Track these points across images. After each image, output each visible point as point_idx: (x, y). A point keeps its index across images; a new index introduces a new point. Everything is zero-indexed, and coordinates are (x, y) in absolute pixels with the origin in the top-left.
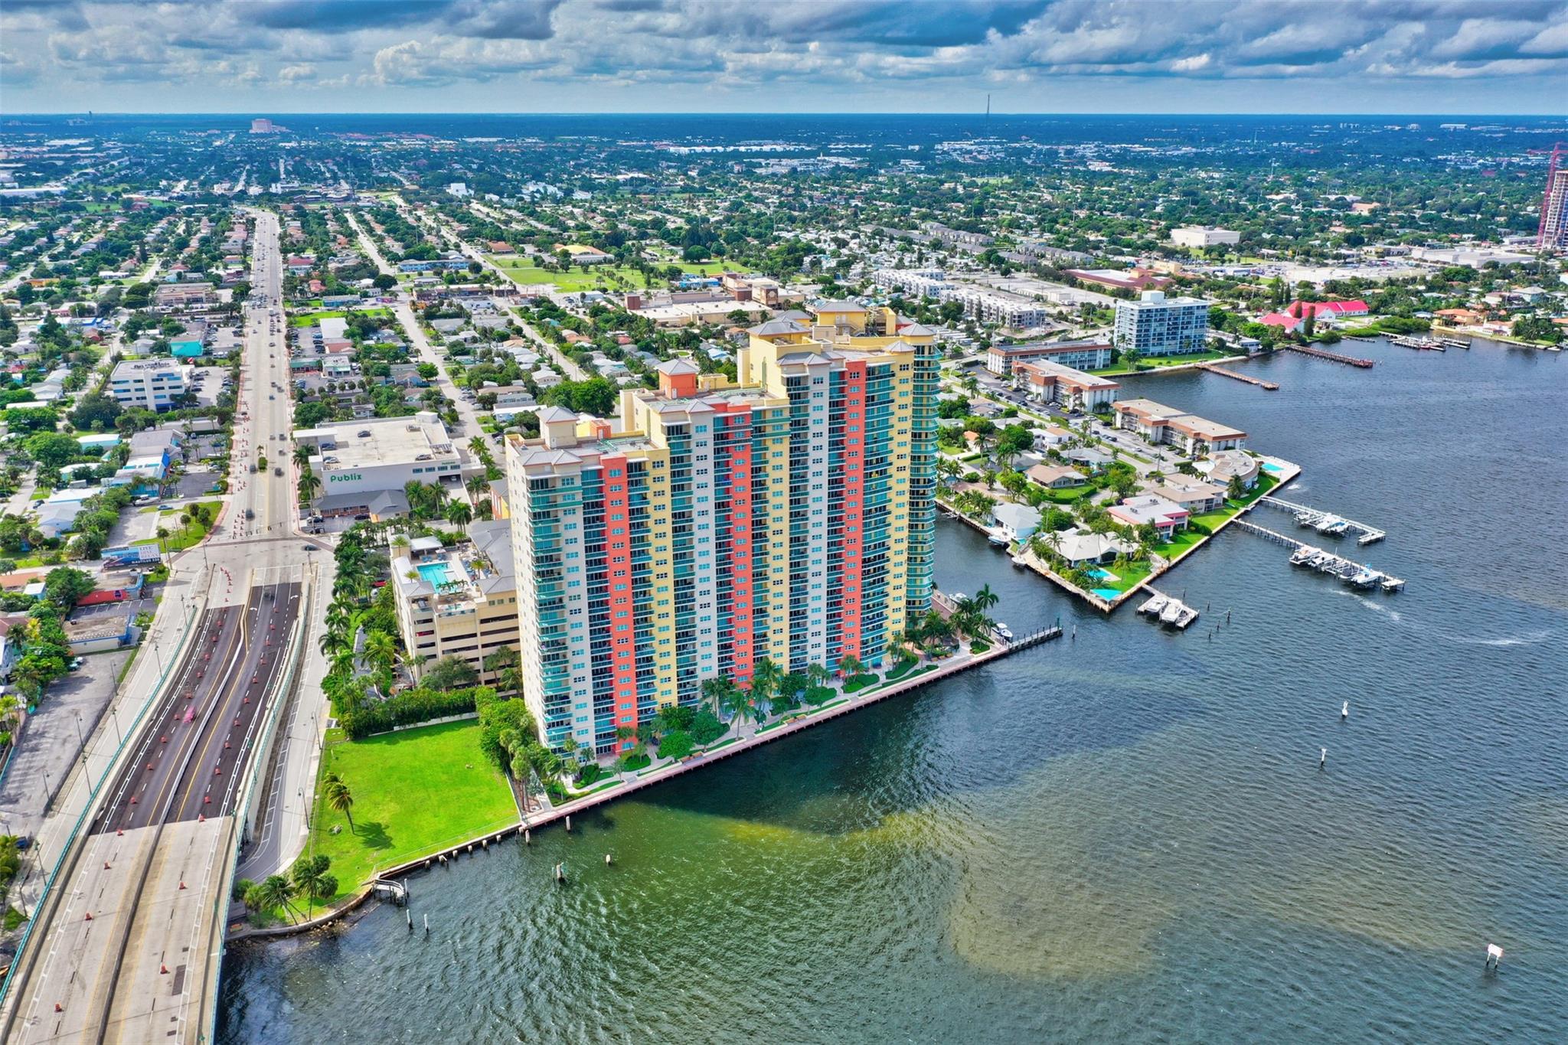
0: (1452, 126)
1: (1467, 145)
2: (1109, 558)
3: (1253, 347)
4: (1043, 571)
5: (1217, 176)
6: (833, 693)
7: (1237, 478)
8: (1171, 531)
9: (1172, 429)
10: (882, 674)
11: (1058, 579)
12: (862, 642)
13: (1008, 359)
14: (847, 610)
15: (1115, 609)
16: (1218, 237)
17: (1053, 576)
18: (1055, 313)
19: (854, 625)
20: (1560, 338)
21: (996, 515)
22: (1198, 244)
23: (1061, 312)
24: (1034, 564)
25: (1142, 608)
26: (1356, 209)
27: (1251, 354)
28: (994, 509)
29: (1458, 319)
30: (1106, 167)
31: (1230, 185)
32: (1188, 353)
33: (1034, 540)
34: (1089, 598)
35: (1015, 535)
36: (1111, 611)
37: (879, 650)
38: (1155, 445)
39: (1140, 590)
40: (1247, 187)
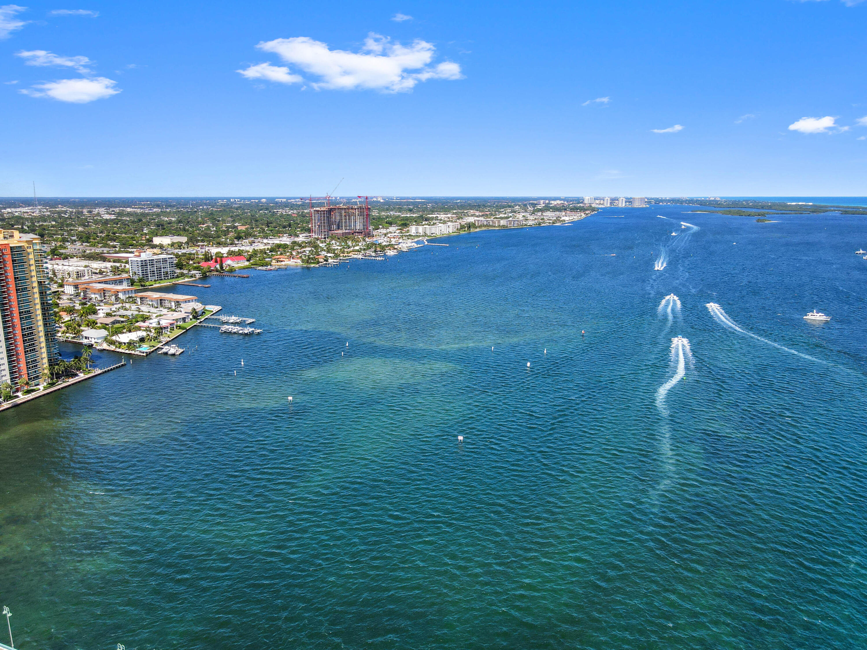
0: (280, 200)
1: (286, 206)
2: (142, 340)
3: (198, 274)
4: (112, 349)
5: (173, 219)
6: (17, 397)
7: (195, 309)
8: (169, 330)
9: (164, 300)
10: (41, 387)
11: (120, 350)
12: (28, 374)
13: (76, 287)
14: (18, 358)
15: (148, 354)
16: (177, 239)
17: (118, 350)
18: (98, 271)
19: (23, 365)
20: (318, 262)
21: (85, 335)
22: (167, 243)
23: (100, 270)
24: (108, 348)
25: (160, 352)
26: (240, 228)
27: (197, 277)
28: (83, 333)
29: (282, 259)
30: (113, 217)
31: (180, 222)
32: (168, 279)
33: (106, 339)
34: (136, 353)
35: (96, 340)
36: (147, 355)
37: (37, 377)
38: (157, 308)
39: (158, 348)
40: (188, 222)
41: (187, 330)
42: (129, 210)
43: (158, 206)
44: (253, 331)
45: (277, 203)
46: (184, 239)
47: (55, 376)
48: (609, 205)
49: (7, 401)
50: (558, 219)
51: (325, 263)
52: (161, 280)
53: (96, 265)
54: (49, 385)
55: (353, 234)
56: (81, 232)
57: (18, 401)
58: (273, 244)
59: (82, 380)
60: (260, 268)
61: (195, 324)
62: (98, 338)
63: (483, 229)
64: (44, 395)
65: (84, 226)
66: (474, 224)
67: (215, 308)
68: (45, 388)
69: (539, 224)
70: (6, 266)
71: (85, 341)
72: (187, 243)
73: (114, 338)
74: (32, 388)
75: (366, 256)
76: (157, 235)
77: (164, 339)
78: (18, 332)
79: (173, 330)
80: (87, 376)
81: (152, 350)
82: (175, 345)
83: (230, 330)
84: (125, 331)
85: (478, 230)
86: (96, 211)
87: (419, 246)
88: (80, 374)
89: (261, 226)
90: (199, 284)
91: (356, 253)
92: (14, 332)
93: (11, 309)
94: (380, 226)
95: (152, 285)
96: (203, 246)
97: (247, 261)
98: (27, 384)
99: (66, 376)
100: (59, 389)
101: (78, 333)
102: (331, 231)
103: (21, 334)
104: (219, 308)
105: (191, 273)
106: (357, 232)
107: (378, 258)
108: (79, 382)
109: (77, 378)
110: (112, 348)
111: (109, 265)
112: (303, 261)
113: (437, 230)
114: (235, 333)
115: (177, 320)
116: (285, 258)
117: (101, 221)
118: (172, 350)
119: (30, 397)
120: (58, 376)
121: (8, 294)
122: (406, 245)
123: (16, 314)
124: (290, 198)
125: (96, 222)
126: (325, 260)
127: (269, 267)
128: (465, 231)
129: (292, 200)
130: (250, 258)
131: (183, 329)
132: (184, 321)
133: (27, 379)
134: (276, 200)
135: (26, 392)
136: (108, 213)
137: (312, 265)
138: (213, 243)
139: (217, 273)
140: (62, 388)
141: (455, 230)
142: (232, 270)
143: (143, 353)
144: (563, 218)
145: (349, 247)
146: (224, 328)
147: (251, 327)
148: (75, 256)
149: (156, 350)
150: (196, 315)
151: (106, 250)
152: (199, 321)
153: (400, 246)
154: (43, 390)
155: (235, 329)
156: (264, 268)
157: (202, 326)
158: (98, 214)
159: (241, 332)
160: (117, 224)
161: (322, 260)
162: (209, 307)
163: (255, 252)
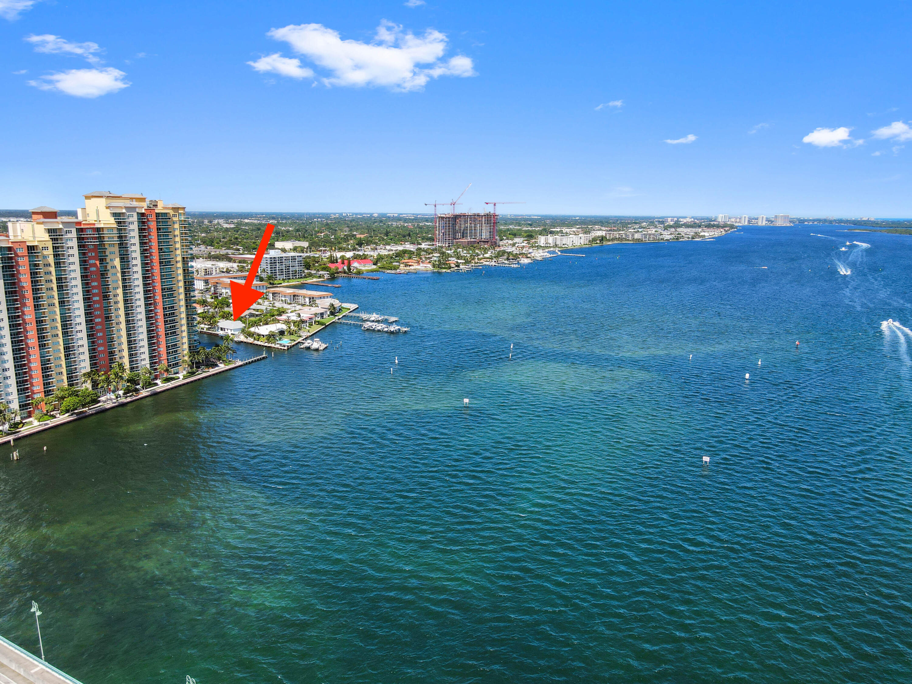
2: (282, 333)
3: (326, 275)
4: (250, 342)
5: (291, 229)
6: (156, 384)
7: (333, 305)
8: (308, 324)
9: (298, 296)
10: (181, 376)
11: (259, 343)
12: (168, 359)
13: (206, 282)
14: (158, 341)
15: (290, 348)
16: (298, 244)
17: (256, 342)
18: (225, 270)
19: (163, 349)
20: (450, 268)
21: (220, 326)
22: (289, 248)
23: (227, 269)
24: (245, 340)
25: (302, 347)
26: (358, 236)
27: (326, 277)
28: (219, 324)
29: (410, 264)
30: (232, 226)
31: (298, 230)
32: (296, 278)
33: (243, 331)
34: (276, 346)
35: (233, 332)
36: (288, 349)
37: (177, 365)
38: (290, 304)
39: (299, 342)
40: (306, 231)
41: (326, 326)
42: (246, 221)
43: (273, 218)
44: (399, 329)
45: (389, 217)
46: (305, 244)
47: (195, 365)
48: (746, 223)
49: (146, 389)
50: (697, 235)
51: (456, 268)
52: (289, 279)
53: (223, 265)
54: (188, 374)
55: (478, 243)
56: (204, 237)
57: (158, 389)
58: (397, 250)
59: (223, 371)
60: (389, 271)
61: (334, 320)
62: (235, 330)
63: (616, 242)
64: (184, 384)
65: (206, 232)
66: (605, 237)
67: (353, 306)
68: (185, 377)
69: (677, 239)
70: (150, 235)
71: (221, 333)
72: (310, 247)
73: (252, 329)
74: (171, 376)
75: (499, 264)
76: (277, 241)
77: (304, 334)
78: (160, 311)
79: (312, 325)
80: (227, 367)
81: (293, 344)
82: (318, 339)
83: (374, 327)
84: (261, 324)
85: (610, 243)
86: (216, 222)
87: (552, 255)
88: (220, 365)
89: (379, 235)
90: (329, 284)
91: (488, 260)
92: (156, 311)
93: (154, 284)
94: (505, 238)
95: (281, 284)
96: (326, 250)
97: (374, 264)
98: (167, 370)
99: (206, 366)
100: (199, 379)
101: (213, 324)
102: (455, 239)
103: (163, 313)
104: (356, 306)
105: (320, 273)
106: (483, 242)
107: (512, 266)
108: (220, 373)
109: (217, 368)
110: (250, 340)
111: (235, 265)
112: (434, 266)
113: (568, 241)
114: (379, 331)
115: (316, 315)
116: (414, 263)
117: (221, 229)
118: (316, 344)
119: (169, 385)
120: (198, 365)
121: (151, 267)
122: (539, 255)
123: (158, 290)
124: (402, 214)
125: (217, 230)
126: (457, 266)
127: (398, 270)
128: (597, 243)
129: (404, 215)
130: (377, 262)
131: (322, 325)
132: (322, 317)
133: (166, 365)
134: (388, 215)
135: (165, 380)
136: (227, 223)
137: (444, 270)
138: (335, 248)
139: (345, 275)
140: (203, 378)
141: (587, 242)
142: (359, 273)
143: (285, 346)
144: (702, 234)
145: (478, 255)
146: (367, 325)
147: (398, 325)
148: (201, 257)
149: (297, 344)
150: (333, 311)
151: (230, 252)
152: (337, 318)
153: (533, 254)
154: (183, 379)
155: (380, 327)
156: (393, 272)
157: (341, 323)
158: (218, 224)
159: (386, 329)
160: (238, 232)
161: (453, 265)
162: (345, 305)
163: (380, 258)
